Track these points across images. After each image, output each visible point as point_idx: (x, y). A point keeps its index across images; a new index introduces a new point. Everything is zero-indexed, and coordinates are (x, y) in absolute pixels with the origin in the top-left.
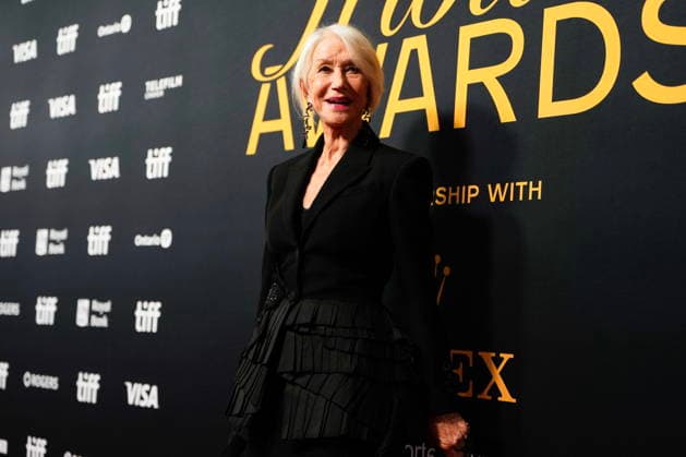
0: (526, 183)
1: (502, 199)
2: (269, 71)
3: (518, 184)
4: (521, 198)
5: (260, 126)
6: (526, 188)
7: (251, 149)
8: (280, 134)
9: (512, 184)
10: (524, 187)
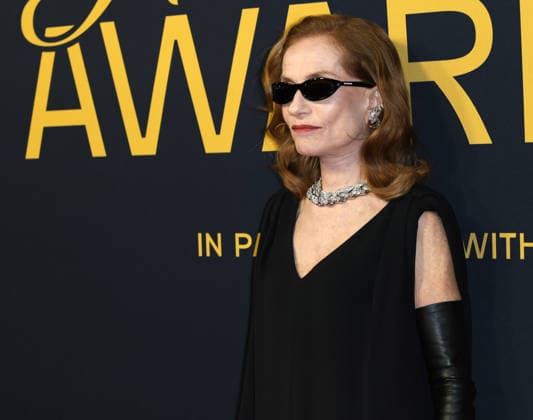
0: (514, 235)
1: (480, 255)
2: (51, 32)
3: (502, 235)
4: (508, 257)
5: (43, 118)
6: (515, 243)
7: (33, 151)
8: (80, 131)
9: (494, 235)
10: (511, 239)
